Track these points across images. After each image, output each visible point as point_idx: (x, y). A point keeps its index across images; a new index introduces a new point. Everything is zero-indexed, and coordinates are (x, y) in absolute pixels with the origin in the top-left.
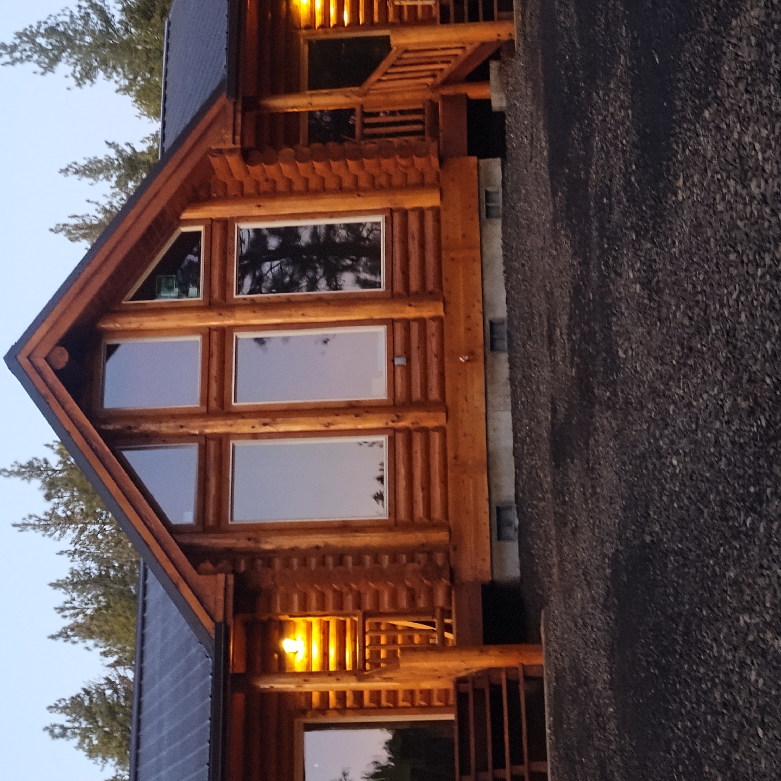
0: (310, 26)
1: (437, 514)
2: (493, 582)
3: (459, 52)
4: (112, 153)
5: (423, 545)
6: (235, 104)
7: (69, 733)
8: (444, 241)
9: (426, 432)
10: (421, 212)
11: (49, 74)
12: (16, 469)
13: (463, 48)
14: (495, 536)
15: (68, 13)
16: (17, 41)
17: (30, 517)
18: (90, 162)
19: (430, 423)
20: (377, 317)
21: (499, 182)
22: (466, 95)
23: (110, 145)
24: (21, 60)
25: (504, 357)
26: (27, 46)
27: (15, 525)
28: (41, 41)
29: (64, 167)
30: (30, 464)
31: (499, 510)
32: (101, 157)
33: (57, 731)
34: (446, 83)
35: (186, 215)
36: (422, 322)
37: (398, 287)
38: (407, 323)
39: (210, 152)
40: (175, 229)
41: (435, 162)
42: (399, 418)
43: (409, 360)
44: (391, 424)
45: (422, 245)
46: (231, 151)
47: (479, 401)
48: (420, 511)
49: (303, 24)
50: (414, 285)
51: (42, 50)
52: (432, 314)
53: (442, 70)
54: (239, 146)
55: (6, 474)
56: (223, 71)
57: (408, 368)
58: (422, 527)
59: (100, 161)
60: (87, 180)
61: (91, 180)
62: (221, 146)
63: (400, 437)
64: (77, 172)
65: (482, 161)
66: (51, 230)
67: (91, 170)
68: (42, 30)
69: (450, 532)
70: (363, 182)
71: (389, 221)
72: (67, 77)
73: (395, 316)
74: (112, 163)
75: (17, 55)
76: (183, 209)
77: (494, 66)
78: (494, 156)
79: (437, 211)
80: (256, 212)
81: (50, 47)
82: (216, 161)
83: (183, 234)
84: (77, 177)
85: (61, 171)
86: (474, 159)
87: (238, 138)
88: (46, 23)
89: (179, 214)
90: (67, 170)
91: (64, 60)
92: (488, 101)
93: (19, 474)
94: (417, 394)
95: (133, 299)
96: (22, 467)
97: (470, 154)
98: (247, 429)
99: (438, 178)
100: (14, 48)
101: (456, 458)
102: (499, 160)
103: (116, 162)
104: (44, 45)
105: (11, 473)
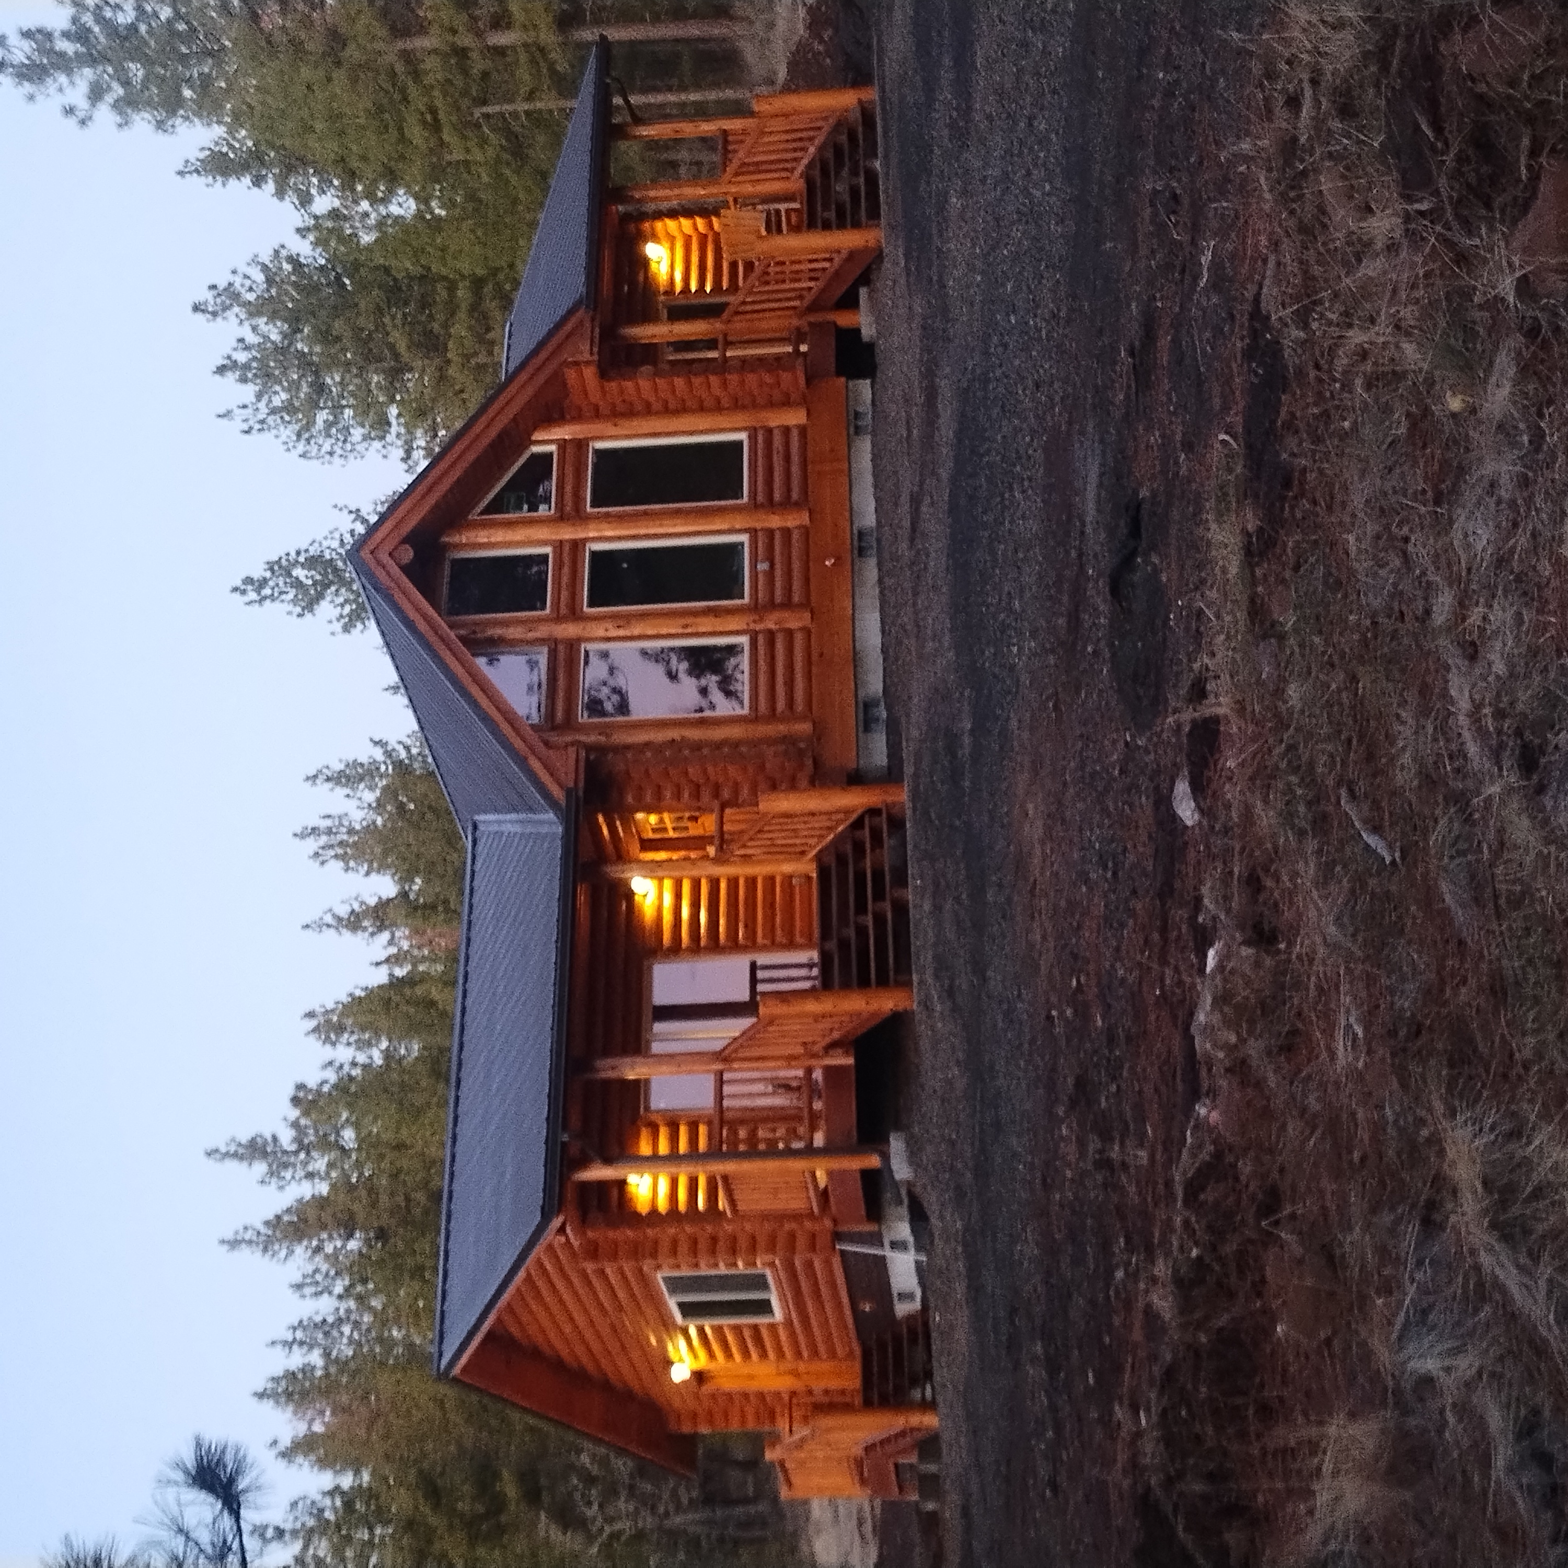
0: (670, 291)
1: (800, 706)
2: (857, 770)
3: (826, 265)
4: (378, 754)
5: (785, 737)
6: (593, 320)
7: (287, 1537)
8: (810, 454)
9: (790, 633)
10: (786, 430)
11: (308, 616)
12: (233, 1149)
13: (830, 260)
14: (861, 729)
15: (337, 536)
16: (268, 574)
17: (246, 1228)
18: (347, 765)
19: (793, 624)
20: (738, 526)
21: (869, 401)
22: (835, 323)
23: (376, 743)
24: (272, 598)
25: (872, 562)
26: (281, 581)
27: (223, 1242)
28: (299, 572)
29: (312, 773)
30: (253, 1141)
31: (866, 705)
32: (364, 759)
33: (270, 1533)
34: (814, 307)
35: (537, 436)
36: (787, 533)
37: (760, 498)
38: (770, 533)
39: (565, 363)
40: (527, 447)
41: (802, 381)
42: (761, 620)
43: (772, 566)
44: (752, 626)
45: (787, 458)
46: (588, 363)
47: (848, 603)
48: (781, 705)
49: (662, 289)
50: (777, 496)
51: (298, 584)
52: (797, 523)
53: (810, 289)
54: (596, 357)
55: (218, 1156)
56: (582, 289)
57: (770, 574)
58: (783, 720)
59: (362, 765)
60: (341, 791)
61: (347, 791)
62: (579, 358)
63: (761, 639)
64: (328, 779)
65: (851, 384)
66: (295, 835)
67: (348, 778)
68: (302, 559)
69: (814, 723)
70: (725, 402)
71: (753, 438)
72: (330, 622)
73: (758, 526)
74: (378, 769)
75: (267, 591)
76: (535, 428)
77: (863, 292)
78: (864, 377)
79: (803, 430)
80: (613, 431)
81: (310, 582)
82: (571, 375)
83: (534, 456)
84: (329, 785)
85: (308, 778)
86: (843, 379)
87: (596, 350)
88: (307, 551)
89: (530, 435)
90: (315, 777)
91: (328, 598)
92: (857, 331)
93: (235, 1155)
94: (779, 597)
95: (482, 513)
96: (240, 1145)
97: (839, 374)
98: (601, 633)
99: (804, 397)
100: (264, 582)
101: (821, 655)
102: (868, 381)
103: (383, 768)
104: (303, 579)
105: (227, 1155)
